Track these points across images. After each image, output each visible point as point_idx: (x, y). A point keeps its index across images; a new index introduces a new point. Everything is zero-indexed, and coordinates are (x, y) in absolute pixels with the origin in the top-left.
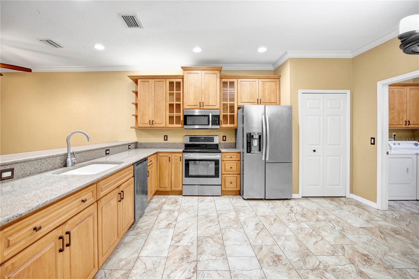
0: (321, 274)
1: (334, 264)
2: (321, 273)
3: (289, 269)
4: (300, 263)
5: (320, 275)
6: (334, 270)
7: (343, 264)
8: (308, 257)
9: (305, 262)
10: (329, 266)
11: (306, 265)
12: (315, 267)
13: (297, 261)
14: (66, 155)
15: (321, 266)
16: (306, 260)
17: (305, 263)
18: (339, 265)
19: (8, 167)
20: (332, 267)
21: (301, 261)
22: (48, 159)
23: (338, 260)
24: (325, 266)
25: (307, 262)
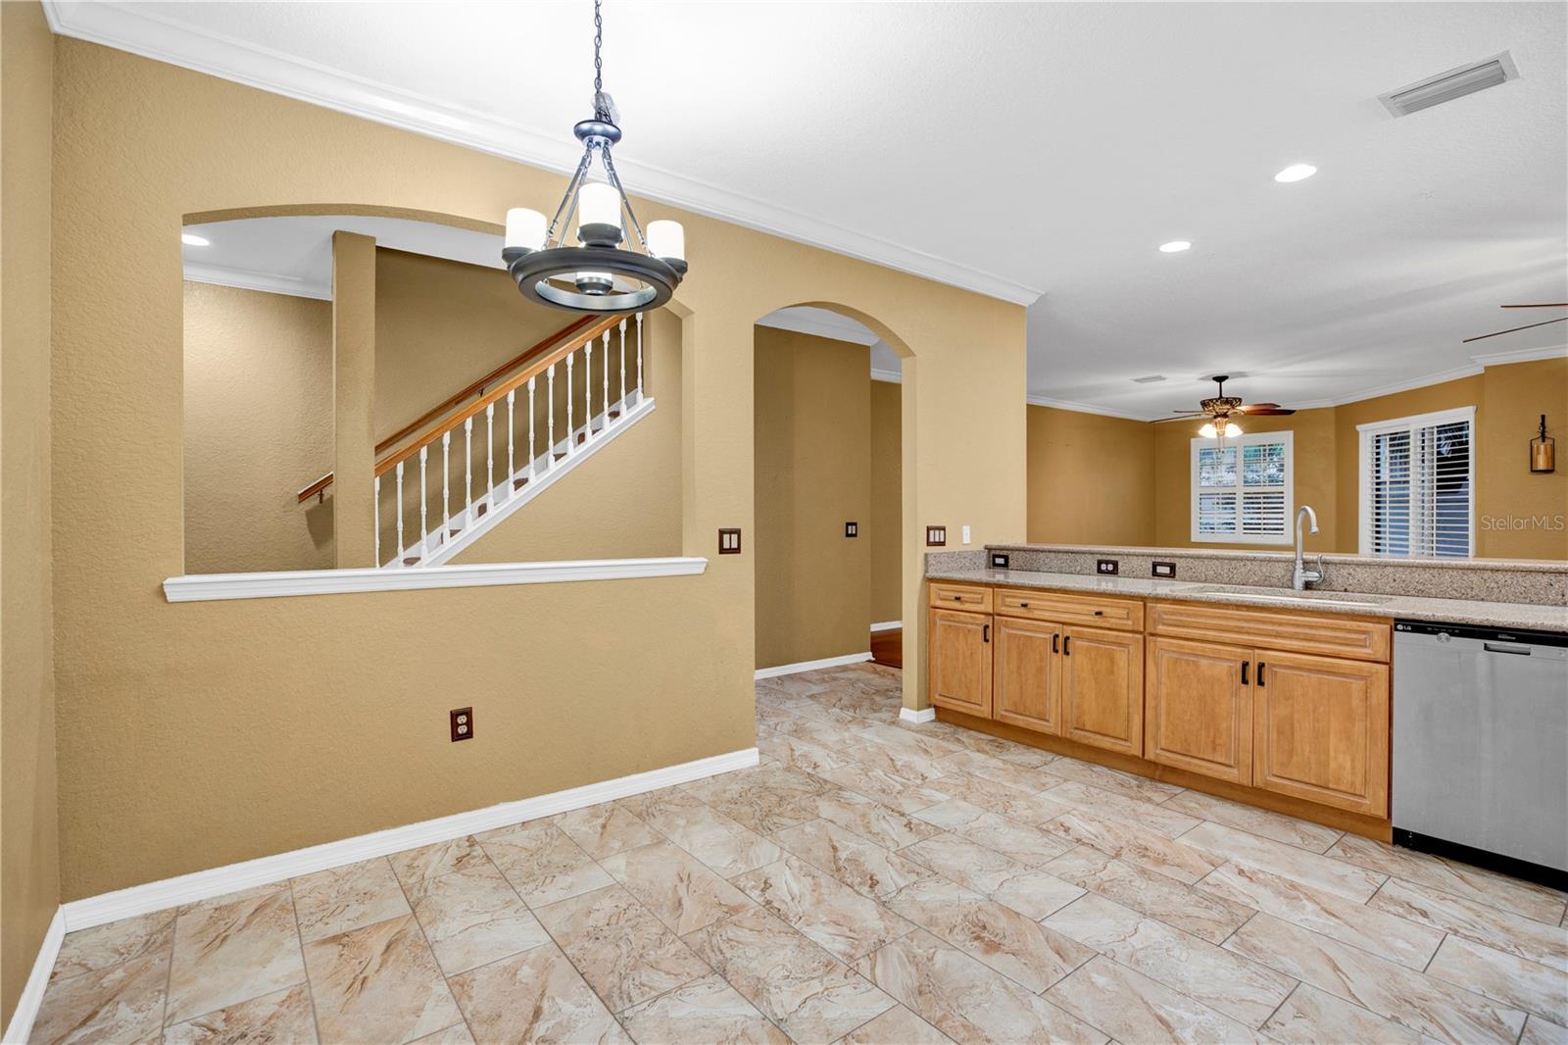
0: (857, 940)
1: (835, 992)
2: (857, 942)
3: (932, 922)
4: (920, 951)
5: (859, 937)
6: (829, 966)
7: (809, 1003)
8: (916, 984)
9: (913, 959)
10: (846, 977)
11: (903, 951)
12: (879, 959)
13: (934, 953)
14: (1294, 562)
15: (865, 965)
16: (913, 970)
17: (911, 959)
18: (818, 993)
19: (1167, 560)
20: (837, 976)
21: (925, 959)
22: (1248, 563)
23: (825, 1016)
24: (857, 973)
25: (907, 964)
